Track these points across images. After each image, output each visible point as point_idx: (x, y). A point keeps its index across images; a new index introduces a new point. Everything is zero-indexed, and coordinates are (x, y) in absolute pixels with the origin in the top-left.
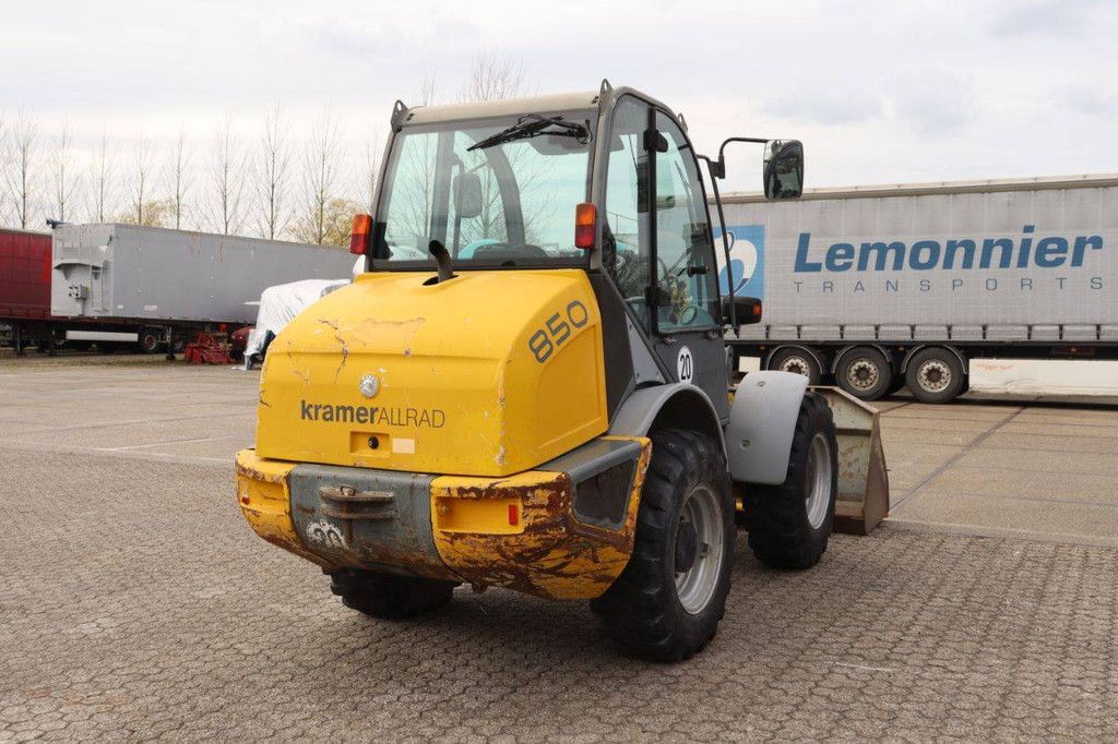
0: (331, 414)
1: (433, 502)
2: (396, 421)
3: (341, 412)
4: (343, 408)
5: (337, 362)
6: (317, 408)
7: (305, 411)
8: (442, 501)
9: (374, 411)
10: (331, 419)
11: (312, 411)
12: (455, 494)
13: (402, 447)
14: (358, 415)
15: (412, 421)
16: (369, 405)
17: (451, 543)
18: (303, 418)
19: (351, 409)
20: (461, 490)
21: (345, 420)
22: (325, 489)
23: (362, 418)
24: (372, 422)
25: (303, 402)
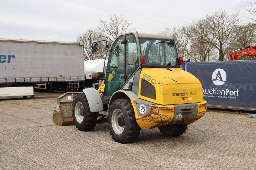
0: (177, 95)
1: (198, 107)
2: (189, 95)
3: (179, 94)
4: (180, 93)
5: (177, 85)
6: (175, 94)
7: (172, 95)
8: (200, 107)
9: (185, 93)
10: (177, 96)
11: (174, 95)
12: (201, 105)
13: (190, 99)
14: (183, 94)
15: (191, 94)
16: (184, 92)
17: (200, 114)
18: (172, 96)
19: (181, 93)
20: (202, 105)
21: (180, 96)
22: (181, 108)
23: (183, 95)
24: (185, 95)
25: (172, 93)
